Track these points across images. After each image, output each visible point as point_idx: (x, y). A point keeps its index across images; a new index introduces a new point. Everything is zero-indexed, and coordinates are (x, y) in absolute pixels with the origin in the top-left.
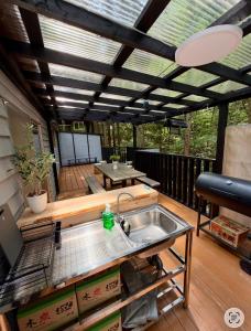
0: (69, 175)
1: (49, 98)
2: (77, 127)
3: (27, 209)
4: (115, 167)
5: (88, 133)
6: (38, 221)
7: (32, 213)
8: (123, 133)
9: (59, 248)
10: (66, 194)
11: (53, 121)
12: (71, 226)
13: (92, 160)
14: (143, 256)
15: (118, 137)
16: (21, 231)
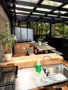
0: (18, 46)
1: (13, 10)
2: (22, 25)
3: (3, 59)
4: (40, 44)
5: (27, 27)
6: (8, 65)
7: (6, 61)
8: (44, 28)
9: (17, 77)
10: (17, 55)
11: (13, 21)
12: (21, 68)
13: (29, 40)
14: (54, 87)
15: (41, 30)
16: (2, 68)
